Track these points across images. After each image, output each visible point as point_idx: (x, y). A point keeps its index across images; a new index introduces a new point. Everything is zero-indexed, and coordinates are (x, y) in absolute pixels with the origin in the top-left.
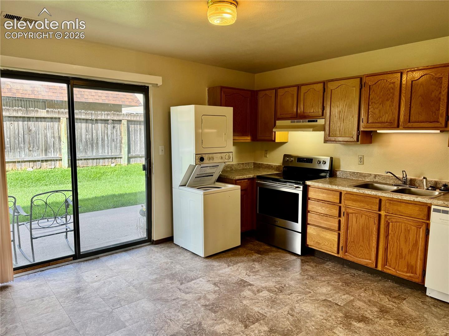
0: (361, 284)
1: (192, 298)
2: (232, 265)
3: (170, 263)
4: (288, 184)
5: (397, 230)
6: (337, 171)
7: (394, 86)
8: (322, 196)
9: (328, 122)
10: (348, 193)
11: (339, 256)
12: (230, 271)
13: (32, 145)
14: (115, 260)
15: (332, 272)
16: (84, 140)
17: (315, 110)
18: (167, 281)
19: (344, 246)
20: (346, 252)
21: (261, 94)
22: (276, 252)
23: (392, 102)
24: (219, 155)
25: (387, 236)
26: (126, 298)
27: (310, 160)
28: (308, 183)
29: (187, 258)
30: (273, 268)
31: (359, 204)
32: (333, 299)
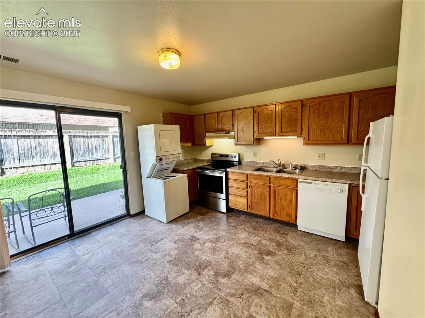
0: (262, 227)
1: (160, 257)
2: (185, 226)
3: (143, 230)
4: (216, 171)
5: (280, 194)
6: (242, 161)
7: (272, 112)
8: (236, 177)
9: (237, 134)
10: (251, 175)
11: (248, 211)
12: (184, 230)
13: (42, 154)
14: (103, 233)
15: (245, 221)
16: (82, 149)
17: (228, 127)
18: (142, 245)
19: (251, 205)
20: (252, 208)
21: (196, 118)
22: (211, 212)
23: (272, 121)
24: (172, 156)
25: (275, 198)
26: (110, 265)
27: (227, 156)
28: (228, 170)
29: (155, 225)
30: (211, 224)
31: (258, 180)
32: (249, 241)
